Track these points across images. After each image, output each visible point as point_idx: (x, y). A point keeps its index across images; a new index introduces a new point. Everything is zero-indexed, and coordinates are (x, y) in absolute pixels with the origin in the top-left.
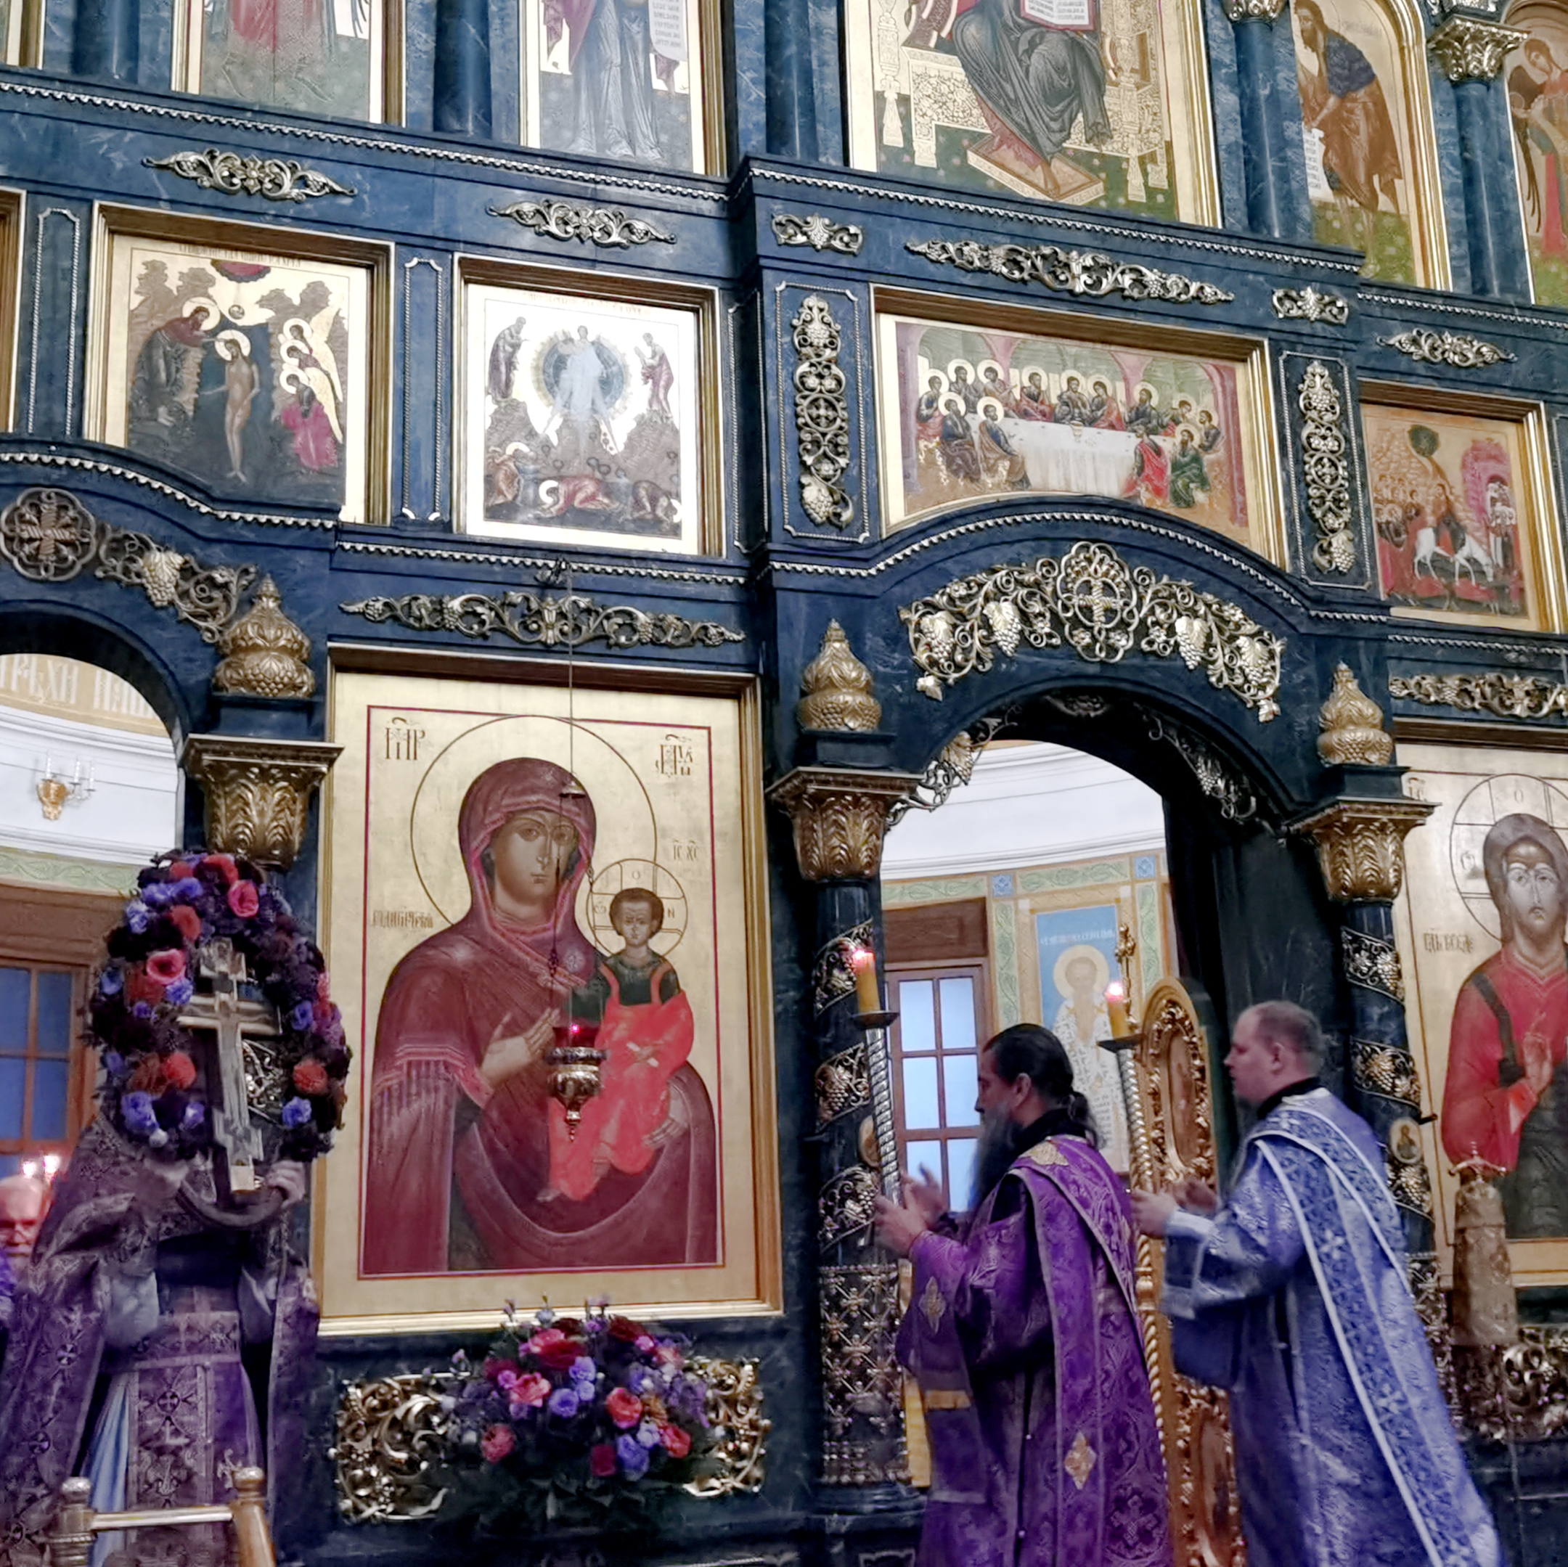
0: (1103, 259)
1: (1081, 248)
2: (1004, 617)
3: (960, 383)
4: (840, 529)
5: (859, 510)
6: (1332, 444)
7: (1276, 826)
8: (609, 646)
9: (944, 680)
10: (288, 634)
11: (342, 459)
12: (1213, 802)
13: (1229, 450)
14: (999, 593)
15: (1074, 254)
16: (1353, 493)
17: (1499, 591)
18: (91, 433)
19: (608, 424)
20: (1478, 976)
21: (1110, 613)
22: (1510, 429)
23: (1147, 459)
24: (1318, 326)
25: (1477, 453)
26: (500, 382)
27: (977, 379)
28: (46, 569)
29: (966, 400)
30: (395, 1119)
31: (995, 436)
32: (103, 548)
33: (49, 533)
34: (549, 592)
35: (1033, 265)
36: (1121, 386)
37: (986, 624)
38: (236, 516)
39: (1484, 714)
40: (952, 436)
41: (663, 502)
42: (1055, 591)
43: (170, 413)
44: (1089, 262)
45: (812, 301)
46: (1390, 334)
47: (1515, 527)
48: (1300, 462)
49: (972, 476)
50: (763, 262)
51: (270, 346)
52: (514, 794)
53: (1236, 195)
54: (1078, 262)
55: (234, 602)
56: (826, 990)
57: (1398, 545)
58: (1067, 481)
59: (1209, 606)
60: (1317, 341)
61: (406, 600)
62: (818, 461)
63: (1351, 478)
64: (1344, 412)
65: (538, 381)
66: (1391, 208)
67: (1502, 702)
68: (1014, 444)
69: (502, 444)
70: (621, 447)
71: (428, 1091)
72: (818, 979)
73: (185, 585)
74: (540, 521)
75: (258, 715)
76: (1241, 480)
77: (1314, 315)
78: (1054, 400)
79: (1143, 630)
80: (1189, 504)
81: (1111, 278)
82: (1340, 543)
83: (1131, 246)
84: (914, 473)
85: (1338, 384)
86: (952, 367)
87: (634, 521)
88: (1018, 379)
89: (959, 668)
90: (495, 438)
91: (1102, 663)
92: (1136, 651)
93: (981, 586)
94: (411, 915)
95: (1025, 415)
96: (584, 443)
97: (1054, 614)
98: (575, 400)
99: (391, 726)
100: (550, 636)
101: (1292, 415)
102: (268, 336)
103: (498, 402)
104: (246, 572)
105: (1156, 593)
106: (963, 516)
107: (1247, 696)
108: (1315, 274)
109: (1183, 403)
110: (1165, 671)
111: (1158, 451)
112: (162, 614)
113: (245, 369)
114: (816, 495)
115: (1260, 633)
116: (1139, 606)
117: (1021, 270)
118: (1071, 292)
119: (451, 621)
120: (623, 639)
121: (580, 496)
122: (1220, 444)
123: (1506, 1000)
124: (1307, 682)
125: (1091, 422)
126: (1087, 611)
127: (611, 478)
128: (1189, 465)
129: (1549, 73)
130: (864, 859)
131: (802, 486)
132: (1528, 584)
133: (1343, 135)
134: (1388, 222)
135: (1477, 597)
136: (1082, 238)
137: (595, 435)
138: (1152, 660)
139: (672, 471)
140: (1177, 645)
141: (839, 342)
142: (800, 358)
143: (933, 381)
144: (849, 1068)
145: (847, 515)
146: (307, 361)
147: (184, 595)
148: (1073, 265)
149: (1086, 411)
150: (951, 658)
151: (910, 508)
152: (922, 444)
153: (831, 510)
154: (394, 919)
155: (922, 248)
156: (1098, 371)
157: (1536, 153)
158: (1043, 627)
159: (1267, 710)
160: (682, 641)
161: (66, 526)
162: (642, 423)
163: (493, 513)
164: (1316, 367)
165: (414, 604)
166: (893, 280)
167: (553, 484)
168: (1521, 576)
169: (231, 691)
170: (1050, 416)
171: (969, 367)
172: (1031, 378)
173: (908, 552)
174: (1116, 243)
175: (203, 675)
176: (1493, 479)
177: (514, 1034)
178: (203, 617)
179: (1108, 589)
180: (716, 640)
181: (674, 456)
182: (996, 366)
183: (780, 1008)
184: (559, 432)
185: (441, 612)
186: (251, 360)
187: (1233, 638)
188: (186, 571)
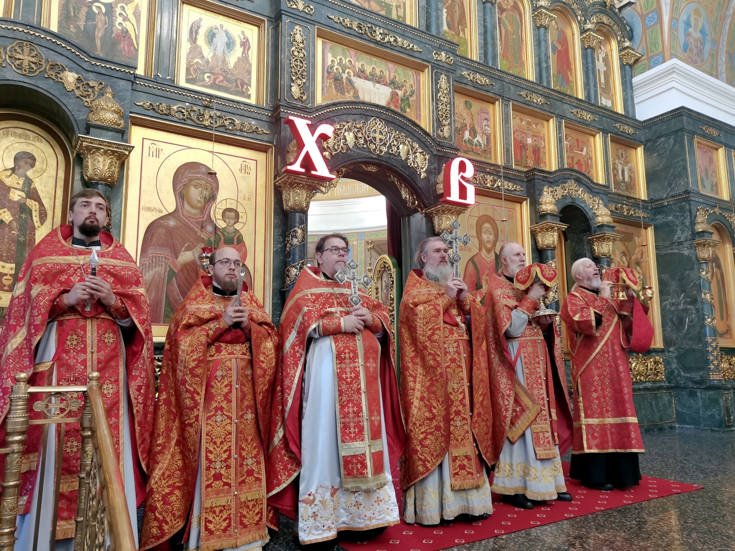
0: (386, 32)
1: (380, 27)
2: (350, 137)
3: (340, 64)
4: (302, 102)
5: (308, 97)
6: (446, 100)
7: (422, 210)
8: (226, 129)
9: (331, 154)
10: (116, 107)
11: (137, 54)
12: (404, 202)
13: (417, 97)
14: (349, 130)
15: (377, 28)
16: (451, 115)
17: (485, 151)
18: (44, 25)
19: (228, 58)
20: (472, 260)
21: (381, 140)
22: (491, 106)
23: (394, 95)
24: (445, 64)
25: (482, 111)
26: (193, 38)
27: (346, 63)
28: (25, 71)
29: (342, 69)
30: (147, 274)
31: (350, 82)
32: (48, 67)
33: (26, 58)
34: (207, 109)
35: (365, 29)
36: (388, 73)
37: (345, 138)
38: (98, 64)
39: (479, 185)
40: (337, 79)
41: (245, 87)
42: (365, 131)
43: (75, 27)
44: (382, 32)
45: (297, 27)
46: (463, 72)
47: (490, 134)
48: (437, 104)
49: (343, 93)
50: (282, 12)
51: (113, 11)
52: (192, 173)
53: (423, 22)
54: (379, 31)
55: (96, 93)
56: (290, 244)
57: (459, 134)
58: (370, 100)
59: (409, 142)
60: (444, 68)
61: (158, 104)
62: (296, 79)
63: (450, 111)
64: (450, 90)
65: (206, 40)
66: (464, 37)
67: (484, 182)
68: (356, 85)
69: (193, 58)
70: (232, 67)
71: (159, 266)
72: (288, 241)
73: (79, 85)
74: (204, 86)
75: (104, 132)
76: (420, 107)
77: (444, 60)
78: (368, 74)
79: (390, 147)
80: (405, 112)
81: (388, 38)
82: (446, 128)
83: (393, 29)
84: (325, 89)
85: (449, 82)
86: (338, 58)
87: (236, 91)
88: (358, 65)
89: (336, 150)
90: (190, 56)
91: (378, 155)
92: (387, 153)
93: (344, 126)
94: (155, 208)
95: (359, 77)
96: (220, 63)
97: (365, 138)
98: (217, 48)
99: (150, 145)
100: (207, 123)
101: (436, 89)
102: (112, 8)
103: (192, 45)
104: (101, 84)
105: (394, 136)
106: (340, 103)
107: (418, 170)
108: (445, 48)
109: (405, 81)
110: (396, 160)
111: (397, 94)
112: (70, 93)
113: (103, 17)
114: (295, 90)
115: (423, 152)
116: (390, 139)
117: (362, 30)
118: (376, 40)
119: (173, 113)
120: (230, 128)
121: (218, 80)
122: (415, 95)
123: (479, 267)
124: (435, 168)
125: (379, 82)
126: (375, 138)
127: (229, 76)
128: (405, 99)
129: (507, 6)
130: (304, 205)
131: (291, 86)
132: (492, 150)
133: (452, 11)
134: (462, 40)
135: (479, 152)
136: (380, 24)
137: (224, 61)
138: (392, 156)
139: (248, 77)
140: (399, 152)
141: (305, 42)
142: (293, 45)
143: (332, 61)
144: (297, 268)
145: (305, 98)
146: (126, 19)
147: (78, 88)
148: (377, 32)
149: (377, 79)
150: (334, 147)
151: (323, 100)
152: (328, 80)
153: (300, 95)
154: (149, 209)
155: (333, 17)
156: (381, 67)
157: (502, 28)
158: (362, 141)
159: (423, 175)
160: (250, 131)
161: (33, 57)
162: (239, 59)
163: (188, 81)
164: (443, 76)
165: (160, 106)
166: (323, 26)
167: (209, 75)
168: (490, 148)
169: (94, 123)
170: (367, 78)
171: (343, 59)
172: (362, 65)
173: (323, 112)
174: (390, 27)
175: (84, 117)
176: (486, 119)
177: (188, 250)
178: (85, 97)
179: (381, 133)
180: (261, 132)
181: (250, 73)
182: (352, 60)
183: (275, 249)
184: (212, 58)
185: (170, 109)
186: (105, 15)
187: (415, 153)
188: (78, 80)
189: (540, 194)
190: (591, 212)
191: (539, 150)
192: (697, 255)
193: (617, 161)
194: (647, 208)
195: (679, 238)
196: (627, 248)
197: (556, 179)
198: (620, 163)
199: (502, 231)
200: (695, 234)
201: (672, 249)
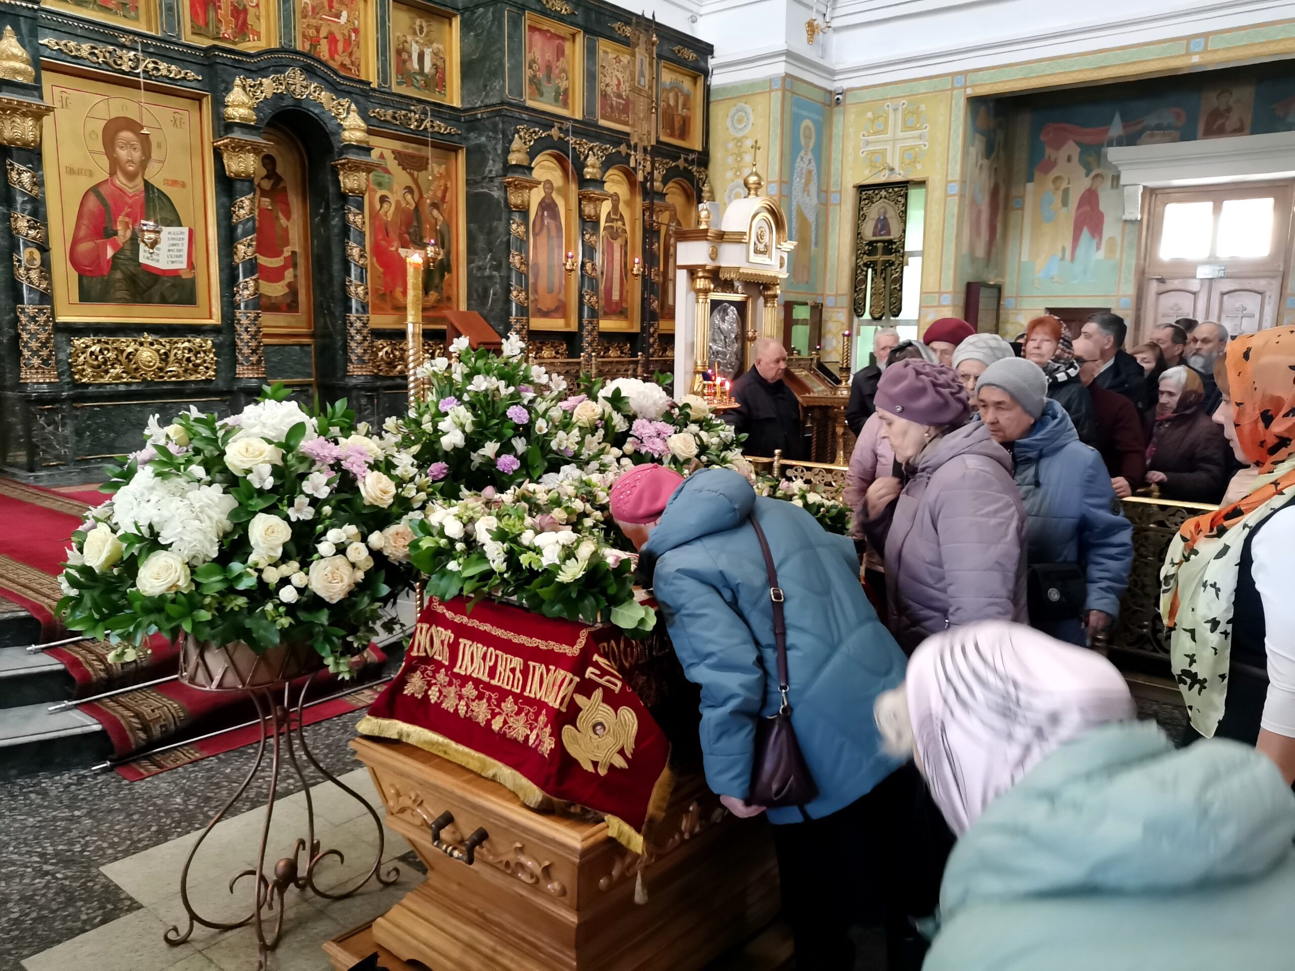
17: (123, 5)
20: (95, 190)
39: (105, 67)
67: (115, 62)
132: (141, 4)
135: (109, 5)
189: (228, 90)
190: (334, 122)
191: (245, 11)
192: (506, 199)
193: (409, 38)
194: (458, 121)
195: (491, 171)
196: (416, 181)
197: (262, 65)
198: (417, 42)
199: (159, 146)
200: (508, 168)
201: (482, 187)
